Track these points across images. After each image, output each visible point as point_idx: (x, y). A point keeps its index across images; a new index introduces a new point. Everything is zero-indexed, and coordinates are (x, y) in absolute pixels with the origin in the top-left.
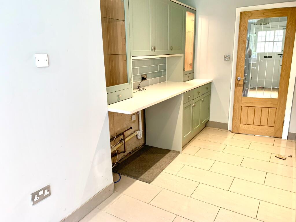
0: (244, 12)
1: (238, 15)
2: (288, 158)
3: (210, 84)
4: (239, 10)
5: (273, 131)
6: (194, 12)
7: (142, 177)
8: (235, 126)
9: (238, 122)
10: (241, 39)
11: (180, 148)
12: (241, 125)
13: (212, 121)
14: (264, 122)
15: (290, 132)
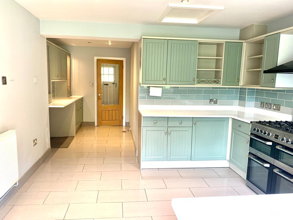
0: (99, 59)
1: (95, 61)
2: (127, 132)
3: (82, 98)
4: (96, 58)
5: (118, 123)
6: (70, 55)
7: (61, 147)
8: (100, 122)
9: (101, 120)
10: (99, 73)
11: (74, 134)
12: (102, 121)
13: (84, 121)
14: (114, 118)
15: (126, 122)
